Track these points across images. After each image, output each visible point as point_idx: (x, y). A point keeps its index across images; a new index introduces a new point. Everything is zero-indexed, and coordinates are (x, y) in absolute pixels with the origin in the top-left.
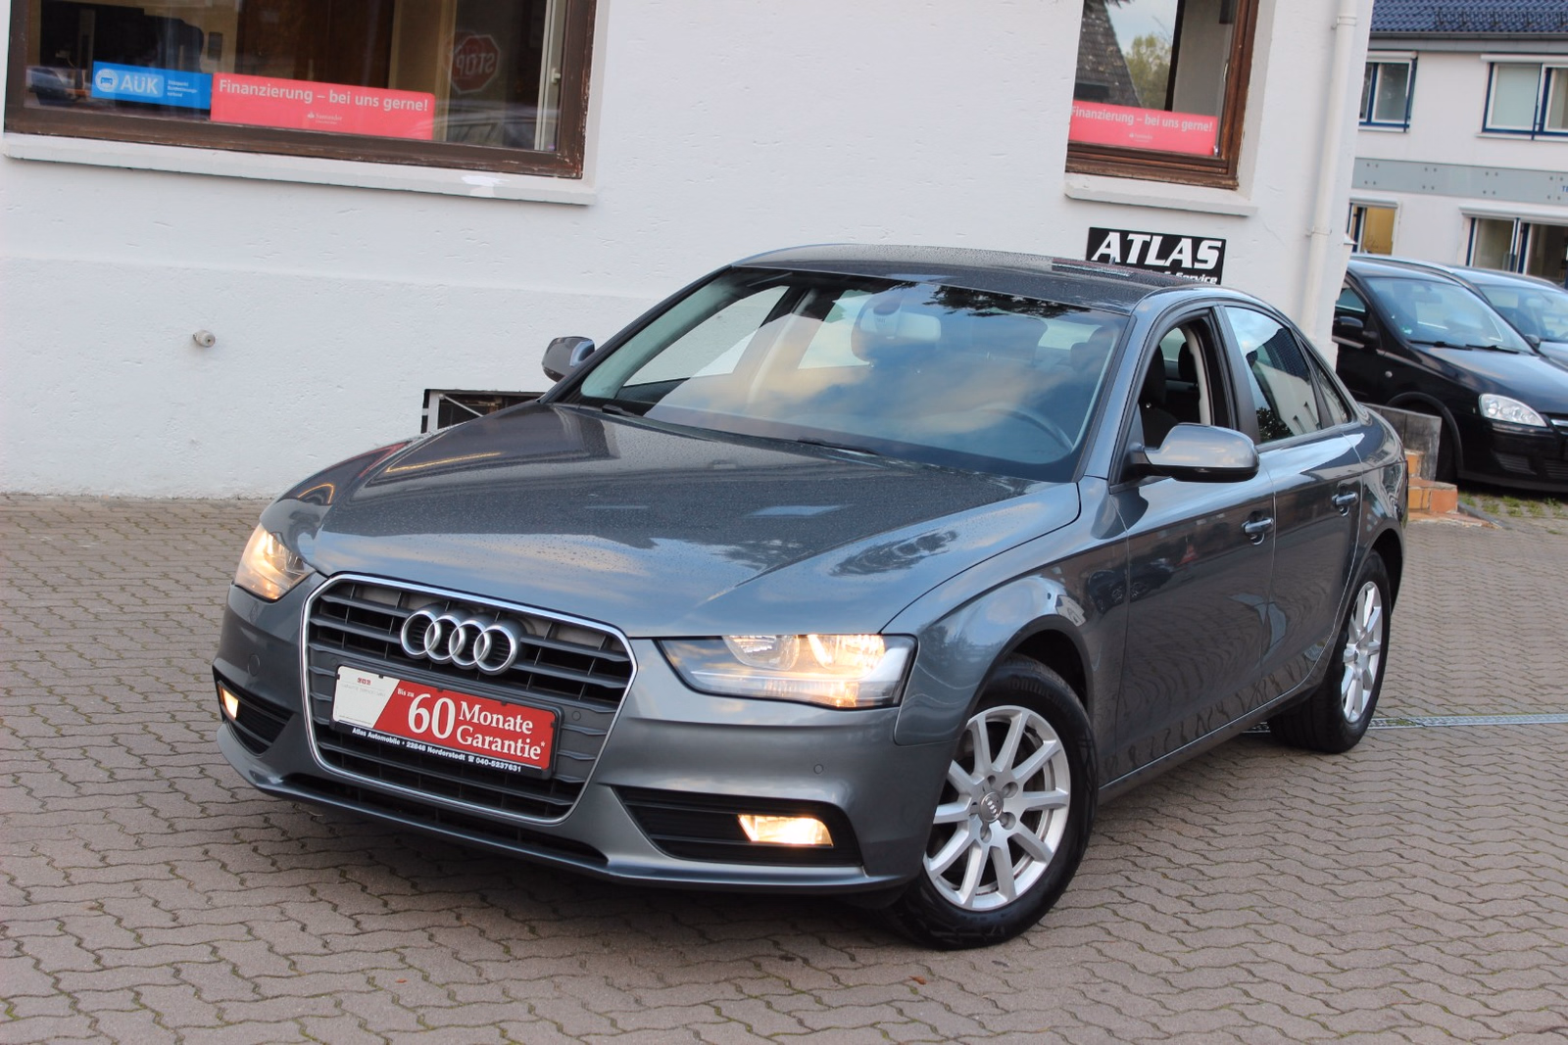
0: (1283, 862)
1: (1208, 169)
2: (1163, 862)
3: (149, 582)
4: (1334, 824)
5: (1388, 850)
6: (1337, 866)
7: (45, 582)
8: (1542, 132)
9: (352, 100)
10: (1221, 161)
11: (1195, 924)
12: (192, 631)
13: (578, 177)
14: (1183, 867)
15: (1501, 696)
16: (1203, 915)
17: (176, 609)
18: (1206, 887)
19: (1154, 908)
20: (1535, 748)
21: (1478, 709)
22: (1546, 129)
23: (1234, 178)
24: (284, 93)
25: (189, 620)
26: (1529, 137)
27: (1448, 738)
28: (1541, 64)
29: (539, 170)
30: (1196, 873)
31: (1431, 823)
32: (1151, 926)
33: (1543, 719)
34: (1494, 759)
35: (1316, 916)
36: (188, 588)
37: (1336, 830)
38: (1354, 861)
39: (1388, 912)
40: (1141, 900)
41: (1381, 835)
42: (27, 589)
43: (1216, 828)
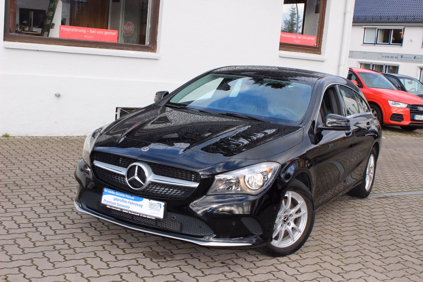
0: (364, 245)
1: (314, 49)
2: (330, 247)
3: (41, 161)
4: (374, 230)
5: (391, 239)
6: (379, 246)
7: (11, 162)
8: (376, 44)
9: (96, 32)
10: (317, 47)
11: (345, 270)
12: (50, 176)
13: (155, 52)
14: (336, 248)
15: (402, 186)
16: (347, 266)
17: (47, 169)
18: (344, 255)
19: (331, 264)
20: (417, 202)
21: (398, 190)
22: (378, 43)
23: (320, 52)
24: (78, 31)
25: (49, 173)
26: (374, 45)
27: (394, 200)
28: (376, 28)
29: (145, 50)
30: (341, 250)
31: (400, 229)
32: (333, 271)
33: (415, 193)
34: (409, 207)
35: (379, 265)
36: (51, 163)
37: (375, 232)
38: (383, 243)
39: (399, 262)
40: (327, 261)
41: (388, 234)
42: (6, 164)
43: (341, 233)
